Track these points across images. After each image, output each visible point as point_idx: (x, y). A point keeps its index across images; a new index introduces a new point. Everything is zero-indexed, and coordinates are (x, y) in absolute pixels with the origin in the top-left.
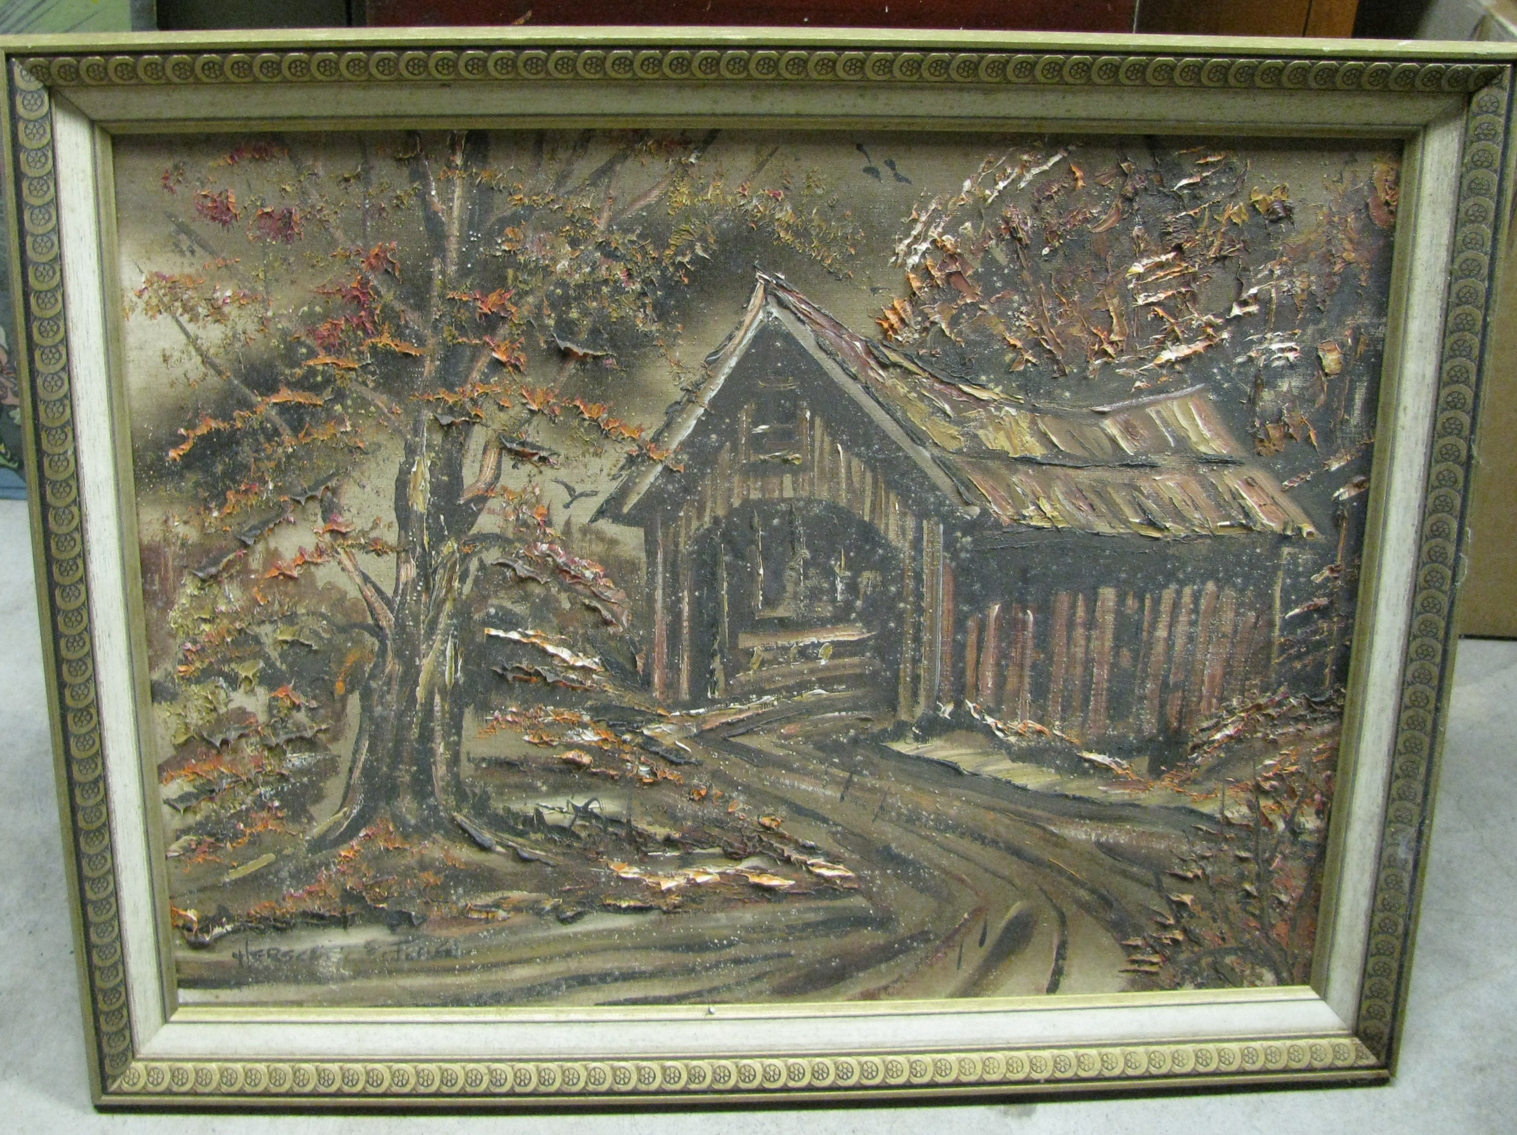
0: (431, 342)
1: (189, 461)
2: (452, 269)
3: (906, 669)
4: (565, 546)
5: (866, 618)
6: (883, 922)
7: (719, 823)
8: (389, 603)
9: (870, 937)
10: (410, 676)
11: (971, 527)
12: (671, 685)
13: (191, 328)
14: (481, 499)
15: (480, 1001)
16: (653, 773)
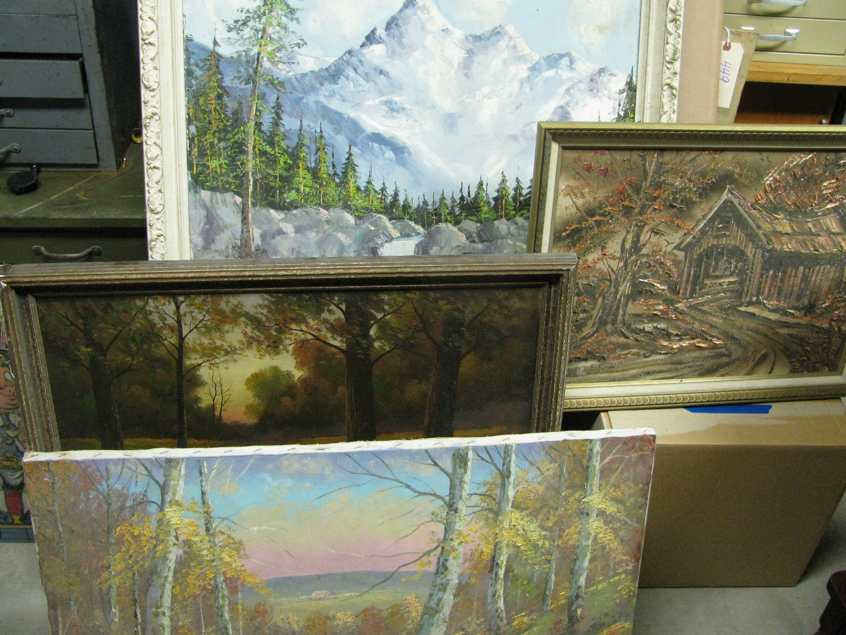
0: (639, 203)
1: (568, 236)
2: (648, 184)
3: (746, 288)
4: (664, 256)
5: (738, 275)
6: (729, 355)
7: (691, 330)
8: (614, 273)
9: (725, 360)
10: (616, 293)
11: (769, 251)
12: (685, 293)
13: (575, 200)
14: (644, 245)
15: (619, 380)
16: (676, 317)
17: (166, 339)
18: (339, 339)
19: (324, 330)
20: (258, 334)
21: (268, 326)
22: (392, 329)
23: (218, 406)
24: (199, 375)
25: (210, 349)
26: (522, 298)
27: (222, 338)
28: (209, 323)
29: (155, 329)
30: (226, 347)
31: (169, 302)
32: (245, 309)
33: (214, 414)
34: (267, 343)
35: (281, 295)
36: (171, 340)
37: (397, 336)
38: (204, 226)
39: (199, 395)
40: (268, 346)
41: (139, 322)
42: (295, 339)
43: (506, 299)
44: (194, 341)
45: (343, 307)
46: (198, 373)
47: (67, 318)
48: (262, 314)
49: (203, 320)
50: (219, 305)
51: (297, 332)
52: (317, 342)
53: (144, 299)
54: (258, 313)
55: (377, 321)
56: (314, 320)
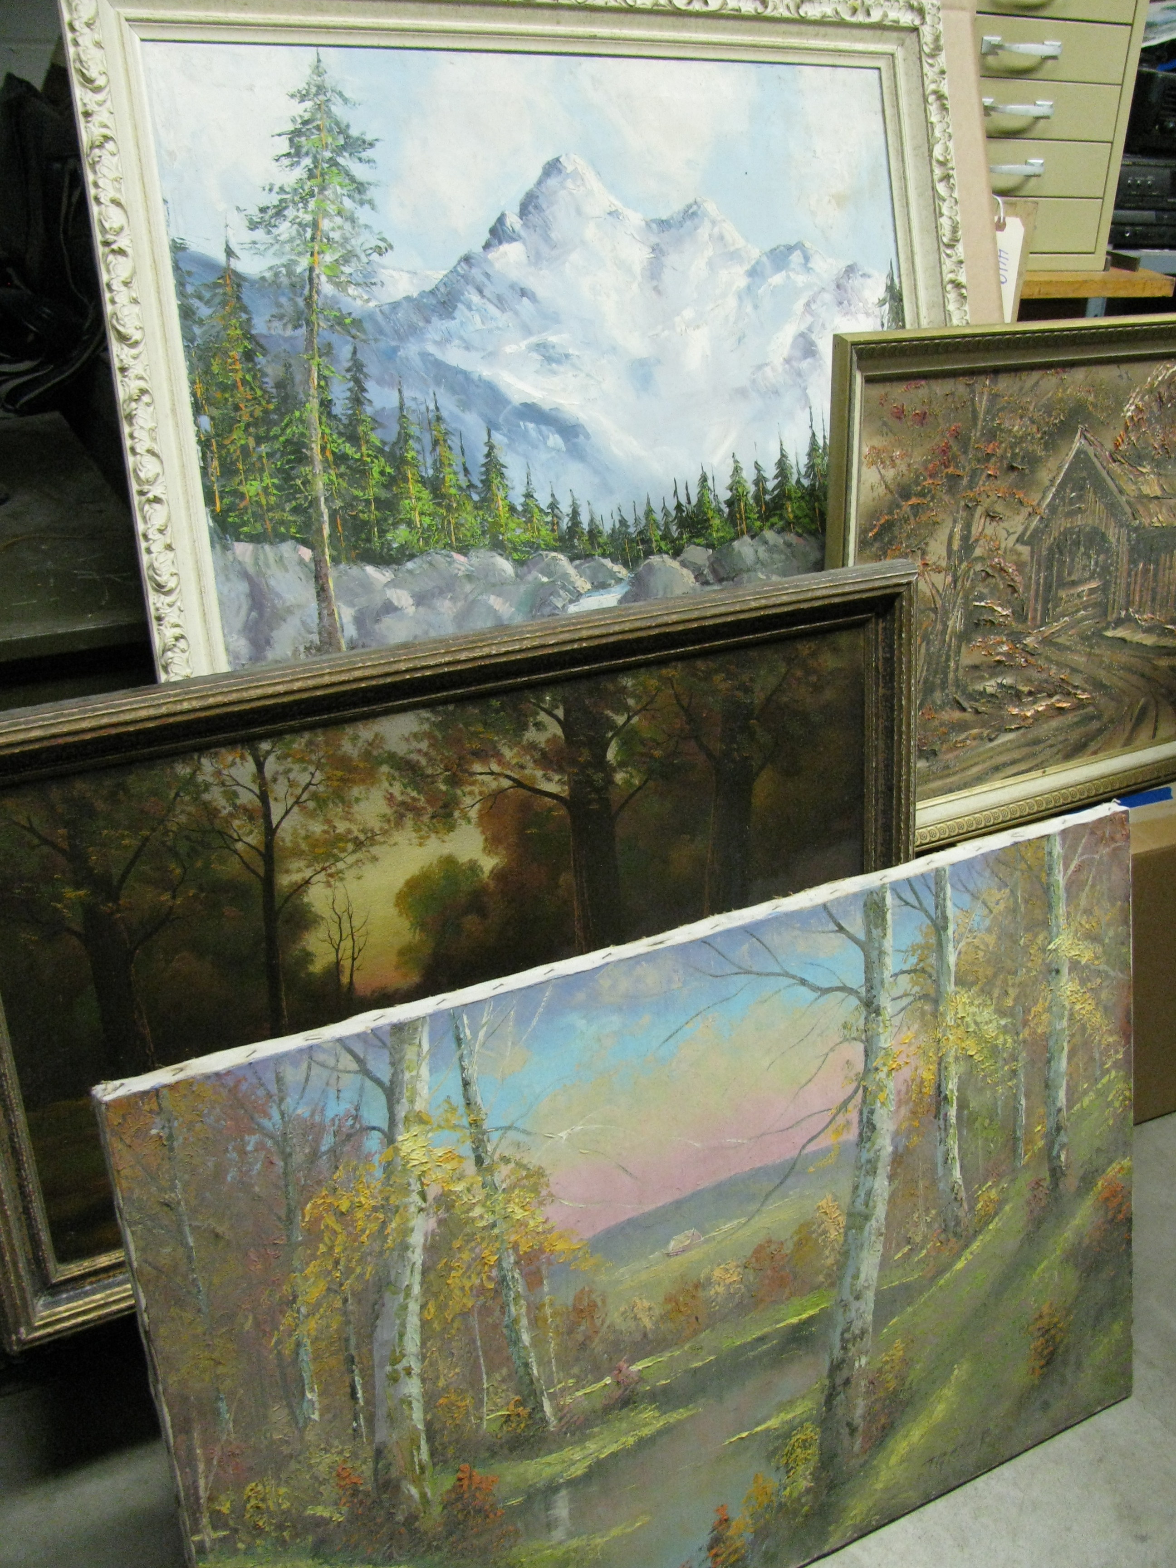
0: (967, 469)
1: (876, 537)
2: (978, 434)
3: (1111, 596)
4: (1004, 559)
5: (1100, 576)
6: (1099, 717)
7: (1046, 681)
8: (940, 595)
9: (1095, 725)
10: (944, 631)
11: (1136, 529)
12: (1034, 618)
13: (883, 471)
14: (977, 541)
15: (959, 788)
16: (1026, 661)
17: (240, 840)
18: (557, 778)
19: (531, 764)
20: (414, 794)
21: (432, 776)
22: (643, 742)
23: (346, 963)
24: (308, 904)
25: (326, 842)
26: (836, 650)
27: (348, 817)
28: (321, 788)
29: (217, 822)
30: (356, 833)
31: (242, 758)
32: (387, 748)
33: (339, 980)
34: (430, 810)
35: (451, 707)
36: (249, 839)
37: (651, 757)
38: (248, 615)
39: (310, 948)
40: (433, 817)
41: (183, 812)
42: (481, 793)
43: (813, 655)
44: (295, 833)
45: (560, 713)
46: (306, 900)
47: (31, 829)
48: (420, 751)
49: (310, 784)
50: (339, 746)
51: (483, 777)
52: (521, 791)
53: (192, 758)
54: (412, 752)
55: (618, 731)
56: (511, 749)
